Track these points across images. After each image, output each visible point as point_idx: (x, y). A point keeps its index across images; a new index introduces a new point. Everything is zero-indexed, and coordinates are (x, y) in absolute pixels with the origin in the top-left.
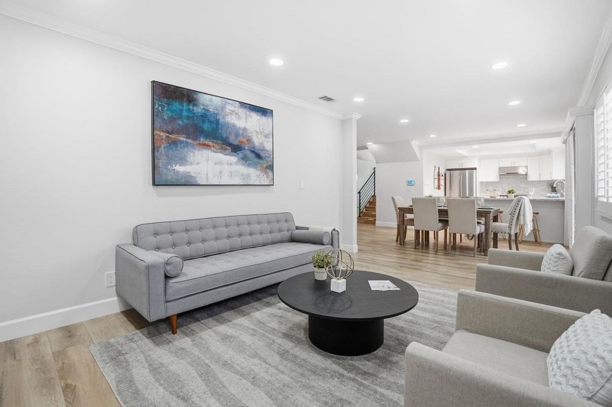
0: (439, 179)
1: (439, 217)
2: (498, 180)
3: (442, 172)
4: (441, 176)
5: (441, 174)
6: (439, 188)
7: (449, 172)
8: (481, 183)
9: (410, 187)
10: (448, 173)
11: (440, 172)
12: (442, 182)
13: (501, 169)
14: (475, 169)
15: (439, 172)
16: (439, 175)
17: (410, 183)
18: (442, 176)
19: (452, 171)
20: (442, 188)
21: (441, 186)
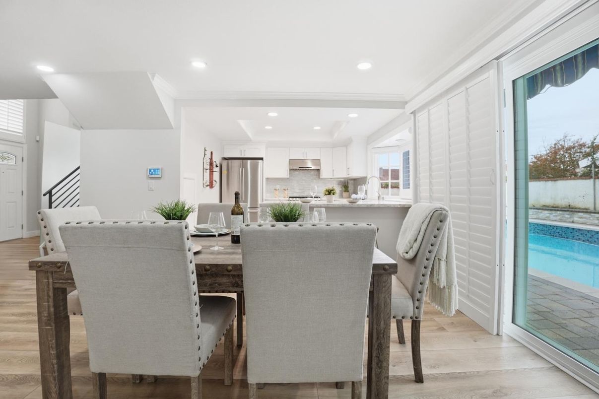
0: (211, 172)
1: (199, 292)
2: (288, 177)
3: (217, 160)
4: (215, 166)
5: (214, 164)
6: (211, 186)
7: (226, 161)
8: (267, 178)
9: (153, 181)
10: (225, 163)
11: (214, 159)
12: (216, 176)
13: (291, 161)
14: (262, 159)
15: (211, 159)
16: (211, 164)
17: (153, 174)
18: (217, 166)
19: (230, 161)
20: (217, 186)
21: (214, 183)
